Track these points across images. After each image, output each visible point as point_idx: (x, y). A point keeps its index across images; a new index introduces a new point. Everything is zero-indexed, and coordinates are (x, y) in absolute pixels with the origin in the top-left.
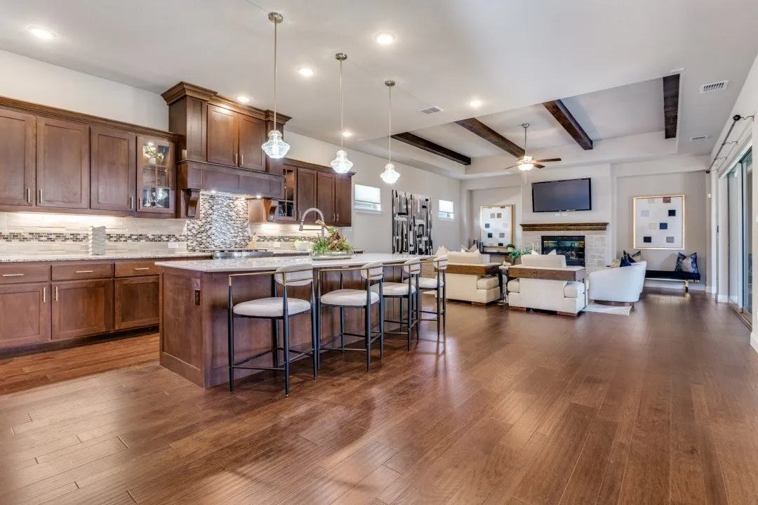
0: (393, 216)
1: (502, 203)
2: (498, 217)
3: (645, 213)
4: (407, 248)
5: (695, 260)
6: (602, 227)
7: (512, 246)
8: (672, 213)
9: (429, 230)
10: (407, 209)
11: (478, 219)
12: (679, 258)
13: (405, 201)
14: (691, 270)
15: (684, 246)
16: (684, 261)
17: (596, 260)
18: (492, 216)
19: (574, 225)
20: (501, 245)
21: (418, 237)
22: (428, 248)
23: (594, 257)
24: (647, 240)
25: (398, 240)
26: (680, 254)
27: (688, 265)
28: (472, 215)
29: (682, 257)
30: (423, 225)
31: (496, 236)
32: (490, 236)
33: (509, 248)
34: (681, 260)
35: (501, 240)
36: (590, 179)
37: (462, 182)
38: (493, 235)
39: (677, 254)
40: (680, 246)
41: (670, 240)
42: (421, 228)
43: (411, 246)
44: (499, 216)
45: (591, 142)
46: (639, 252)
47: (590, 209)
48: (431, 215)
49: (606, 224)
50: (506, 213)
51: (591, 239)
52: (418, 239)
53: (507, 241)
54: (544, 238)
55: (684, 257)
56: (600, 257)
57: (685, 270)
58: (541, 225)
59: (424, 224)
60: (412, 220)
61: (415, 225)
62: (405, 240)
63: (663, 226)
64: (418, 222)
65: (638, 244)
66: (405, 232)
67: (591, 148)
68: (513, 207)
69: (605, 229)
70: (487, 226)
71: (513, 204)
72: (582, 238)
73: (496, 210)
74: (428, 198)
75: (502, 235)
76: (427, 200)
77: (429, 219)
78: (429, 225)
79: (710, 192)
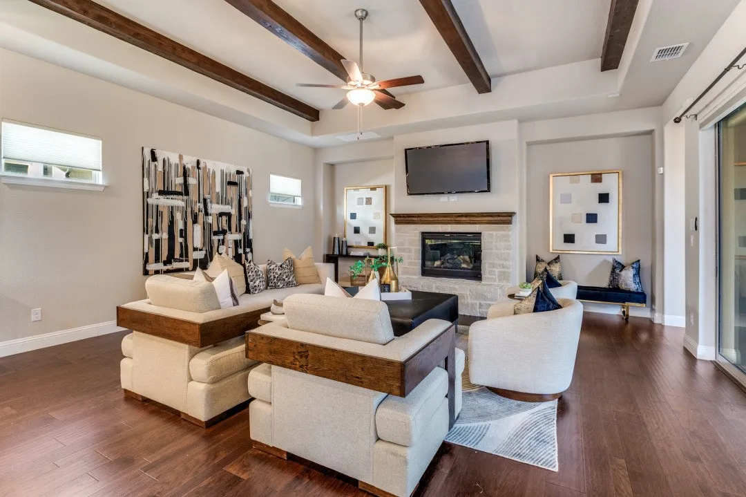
0: (146, 195)
1: (373, 184)
2: (367, 203)
3: (566, 199)
4: (185, 254)
5: (638, 272)
6: (505, 218)
7: (385, 247)
8: (604, 198)
9: (244, 222)
10: (186, 185)
11: (341, 204)
12: (614, 268)
13: (181, 171)
14: (633, 287)
15: (620, 249)
16: (623, 273)
17: (497, 271)
18: (360, 201)
19: (467, 215)
20: (371, 244)
21: (216, 233)
22: (241, 251)
23: (494, 265)
24: (569, 239)
25: (158, 241)
26: (615, 261)
27: (628, 280)
28: (333, 201)
29: (617, 267)
30: (229, 215)
31: (364, 230)
32: (357, 230)
33: (380, 250)
34: (617, 271)
35: (372, 238)
36: (487, 142)
37: (316, 150)
38: (362, 230)
39: (611, 260)
40: (614, 248)
41: (601, 239)
42: (224, 218)
43: (195, 249)
44: (369, 201)
45: (489, 80)
46: (558, 257)
47: (489, 190)
48: (249, 200)
49: (511, 215)
50: (378, 196)
51: (491, 237)
52: (215, 238)
53: (378, 239)
54: (425, 236)
55: (623, 267)
56: (504, 267)
57: (623, 287)
58: (419, 216)
59: (234, 212)
60: (202, 206)
61: (207, 214)
62: (179, 240)
63: (592, 218)
64: (215, 208)
65: (555, 244)
66: (180, 225)
67: (489, 91)
68: (387, 188)
69: (510, 223)
70: (353, 216)
71: (387, 184)
72: (478, 235)
73: (365, 193)
74: (244, 169)
75: (372, 230)
76: (239, 172)
77: (245, 203)
78: (245, 213)
79: (663, 165)
